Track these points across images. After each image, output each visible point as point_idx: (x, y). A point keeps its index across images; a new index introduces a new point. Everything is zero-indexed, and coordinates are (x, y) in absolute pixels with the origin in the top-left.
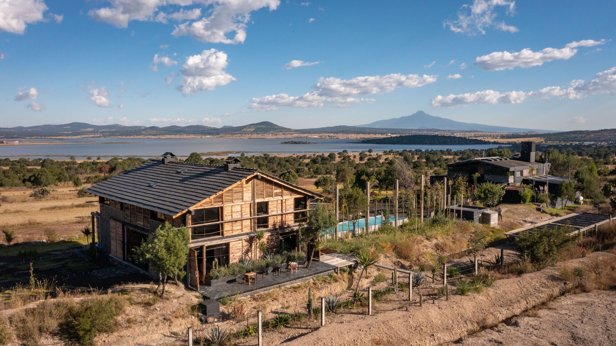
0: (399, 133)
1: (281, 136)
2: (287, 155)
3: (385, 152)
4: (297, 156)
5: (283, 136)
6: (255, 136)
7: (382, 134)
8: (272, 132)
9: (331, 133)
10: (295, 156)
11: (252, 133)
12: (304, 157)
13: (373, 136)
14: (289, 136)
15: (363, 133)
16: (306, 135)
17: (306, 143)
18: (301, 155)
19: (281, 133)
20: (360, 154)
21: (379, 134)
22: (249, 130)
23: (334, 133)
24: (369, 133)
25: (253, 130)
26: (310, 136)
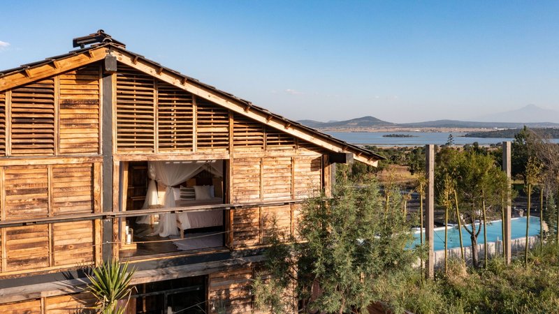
0: (507, 127)
1: (383, 130)
2: (388, 147)
3: (491, 145)
4: (398, 148)
5: (385, 130)
6: (358, 129)
7: (487, 128)
8: (375, 126)
9: (434, 127)
10: (396, 148)
11: (356, 127)
12: (405, 149)
13: (478, 130)
14: (391, 130)
15: (467, 127)
16: (408, 129)
17: (408, 136)
18: (402, 147)
19: (383, 127)
20: (464, 147)
21: (484, 127)
22: (353, 124)
23: (436, 127)
24: (473, 127)
25: (356, 124)
26: (411, 130)
